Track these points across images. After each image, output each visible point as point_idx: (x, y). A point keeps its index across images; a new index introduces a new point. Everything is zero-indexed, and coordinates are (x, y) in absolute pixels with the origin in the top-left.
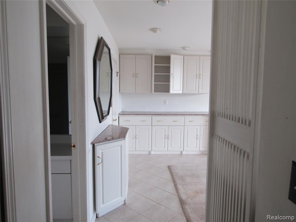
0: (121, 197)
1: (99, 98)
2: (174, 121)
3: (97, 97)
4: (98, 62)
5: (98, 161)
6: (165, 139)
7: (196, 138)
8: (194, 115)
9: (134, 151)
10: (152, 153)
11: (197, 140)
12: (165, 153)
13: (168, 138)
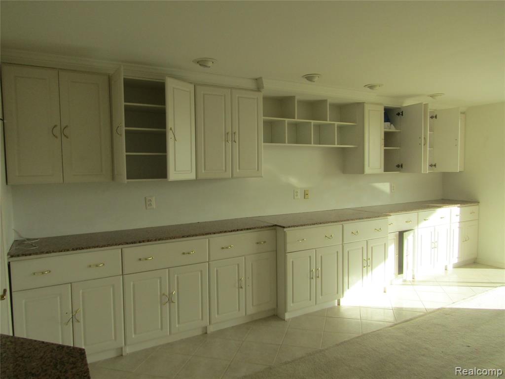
2: (184, 253)
6: (162, 304)
7: (237, 287)
8: (231, 231)
10: (128, 352)
11: (239, 290)
13: (170, 301)
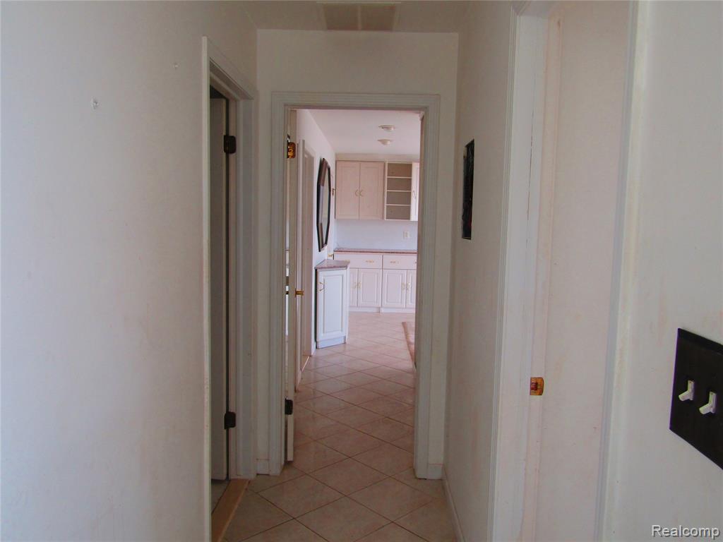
0: (340, 332)
1: (321, 224)
3: (320, 222)
4: (322, 187)
5: (320, 287)
9: (355, 307)
10: (383, 310)
12: (401, 311)
